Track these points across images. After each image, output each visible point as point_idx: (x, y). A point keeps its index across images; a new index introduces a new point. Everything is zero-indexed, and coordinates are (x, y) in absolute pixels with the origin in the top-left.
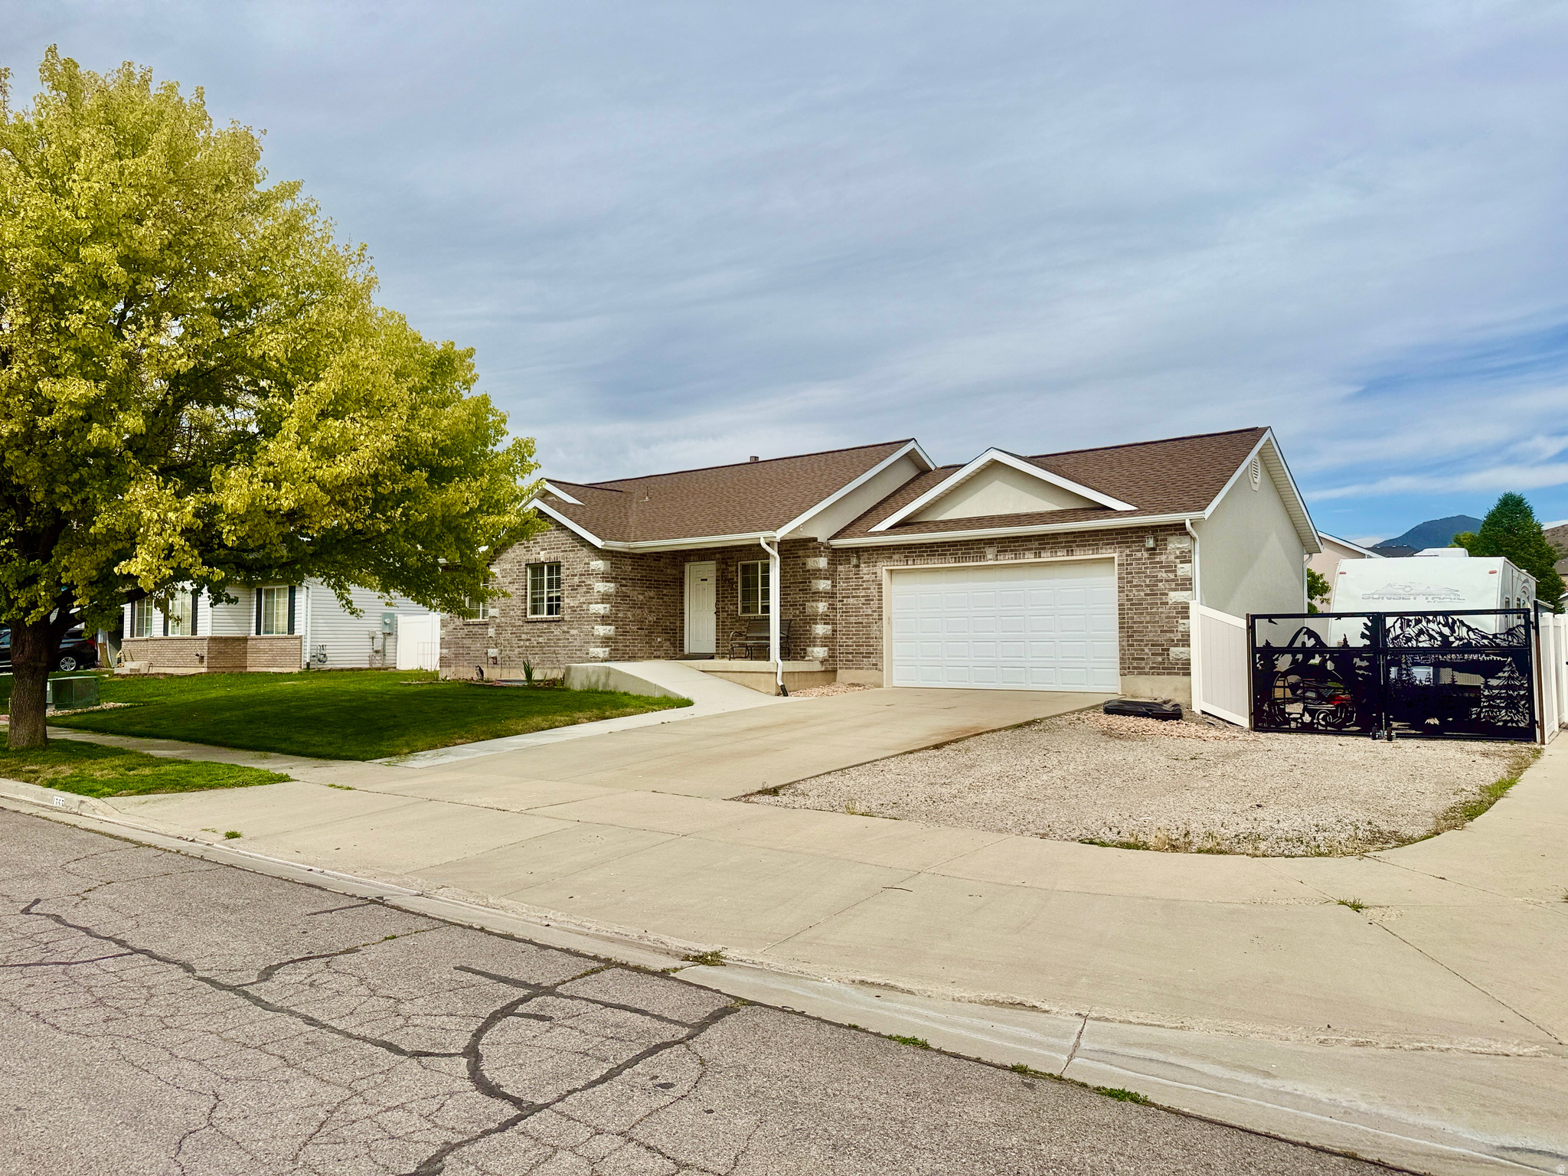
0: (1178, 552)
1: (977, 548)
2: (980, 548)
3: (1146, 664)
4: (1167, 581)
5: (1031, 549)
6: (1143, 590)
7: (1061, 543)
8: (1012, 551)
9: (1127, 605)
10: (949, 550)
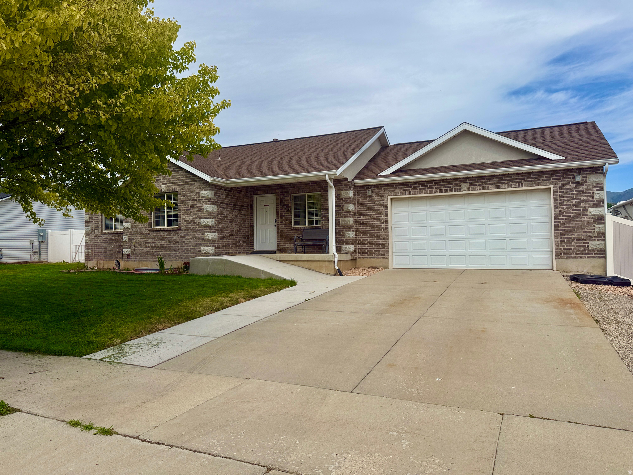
0: (594, 184)
1: (455, 184)
2: (457, 184)
3: (573, 252)
4: (587, 201)
5: (493, 184)
6: (571, 208)
7: (515, 179)
8: (479, 185)
9: (560, 216)
10: (435, 185)
